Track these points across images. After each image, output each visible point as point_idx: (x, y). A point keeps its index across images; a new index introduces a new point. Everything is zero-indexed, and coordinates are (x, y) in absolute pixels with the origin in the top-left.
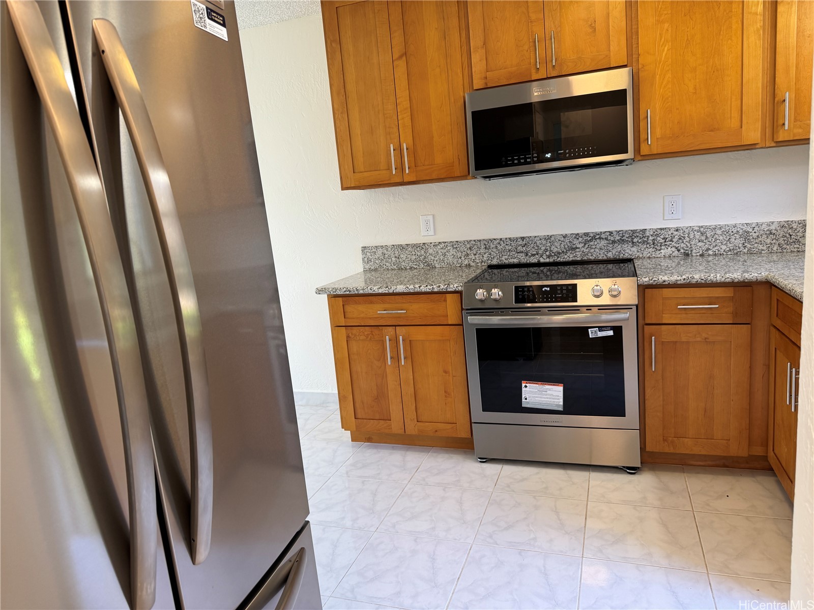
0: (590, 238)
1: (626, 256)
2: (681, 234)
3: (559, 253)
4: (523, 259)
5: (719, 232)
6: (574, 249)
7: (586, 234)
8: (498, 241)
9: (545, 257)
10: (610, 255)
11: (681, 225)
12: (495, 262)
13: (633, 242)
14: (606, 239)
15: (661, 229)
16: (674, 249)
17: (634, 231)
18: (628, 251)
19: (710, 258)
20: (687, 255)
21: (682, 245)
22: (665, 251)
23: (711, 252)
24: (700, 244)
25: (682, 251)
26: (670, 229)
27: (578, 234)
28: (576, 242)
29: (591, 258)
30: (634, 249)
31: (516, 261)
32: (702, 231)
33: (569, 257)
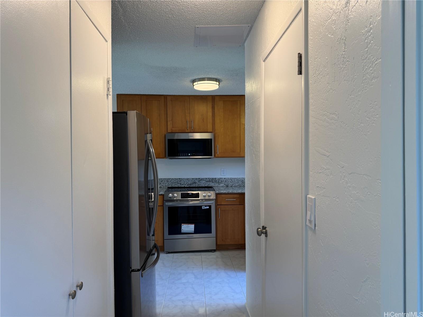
0: (200, 180)
1: (211, 186)
2: (226, 180)
3: (191, 184)
4: (179, 185)
5: (236, 180)
6: (195, 183)
7: (199, 179)
8: (171, 179)
9: (186, 185)
10: (206, 185)
11: (226, 177)
12: (170, 186)
13: (212, 182)
14: (205, 180)
15: (220, 178)
16: (224, 184)
17: (213, 178)
18: (211, 184)
19: (233, 187)
20: (227, 186)
21: (226, 183)
22: (221, 185)
23: (233, 186)
24: (231, 183)
25: (226, 185)
26: (223, 178)
27: (197, 178)
28: (196, 181)
29: (200, 186)
30: (213, 184)
31: (177, 186)
32: (231, 179)
33: (194, 185)
